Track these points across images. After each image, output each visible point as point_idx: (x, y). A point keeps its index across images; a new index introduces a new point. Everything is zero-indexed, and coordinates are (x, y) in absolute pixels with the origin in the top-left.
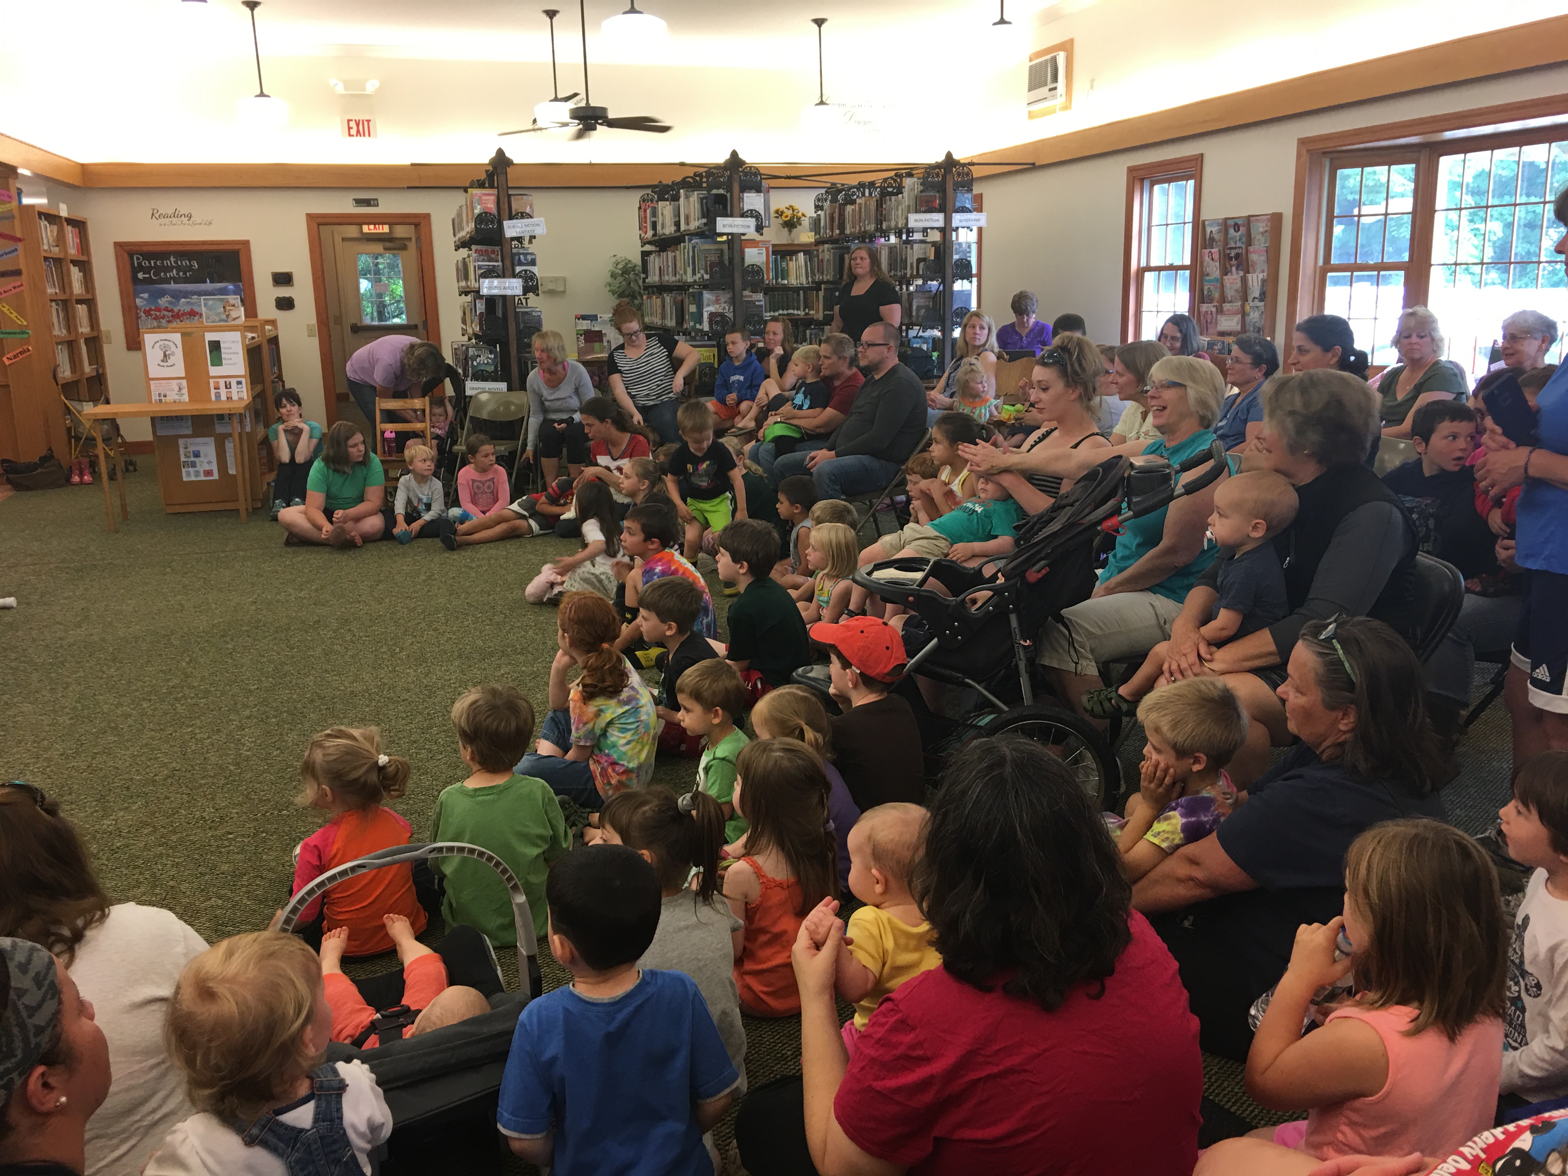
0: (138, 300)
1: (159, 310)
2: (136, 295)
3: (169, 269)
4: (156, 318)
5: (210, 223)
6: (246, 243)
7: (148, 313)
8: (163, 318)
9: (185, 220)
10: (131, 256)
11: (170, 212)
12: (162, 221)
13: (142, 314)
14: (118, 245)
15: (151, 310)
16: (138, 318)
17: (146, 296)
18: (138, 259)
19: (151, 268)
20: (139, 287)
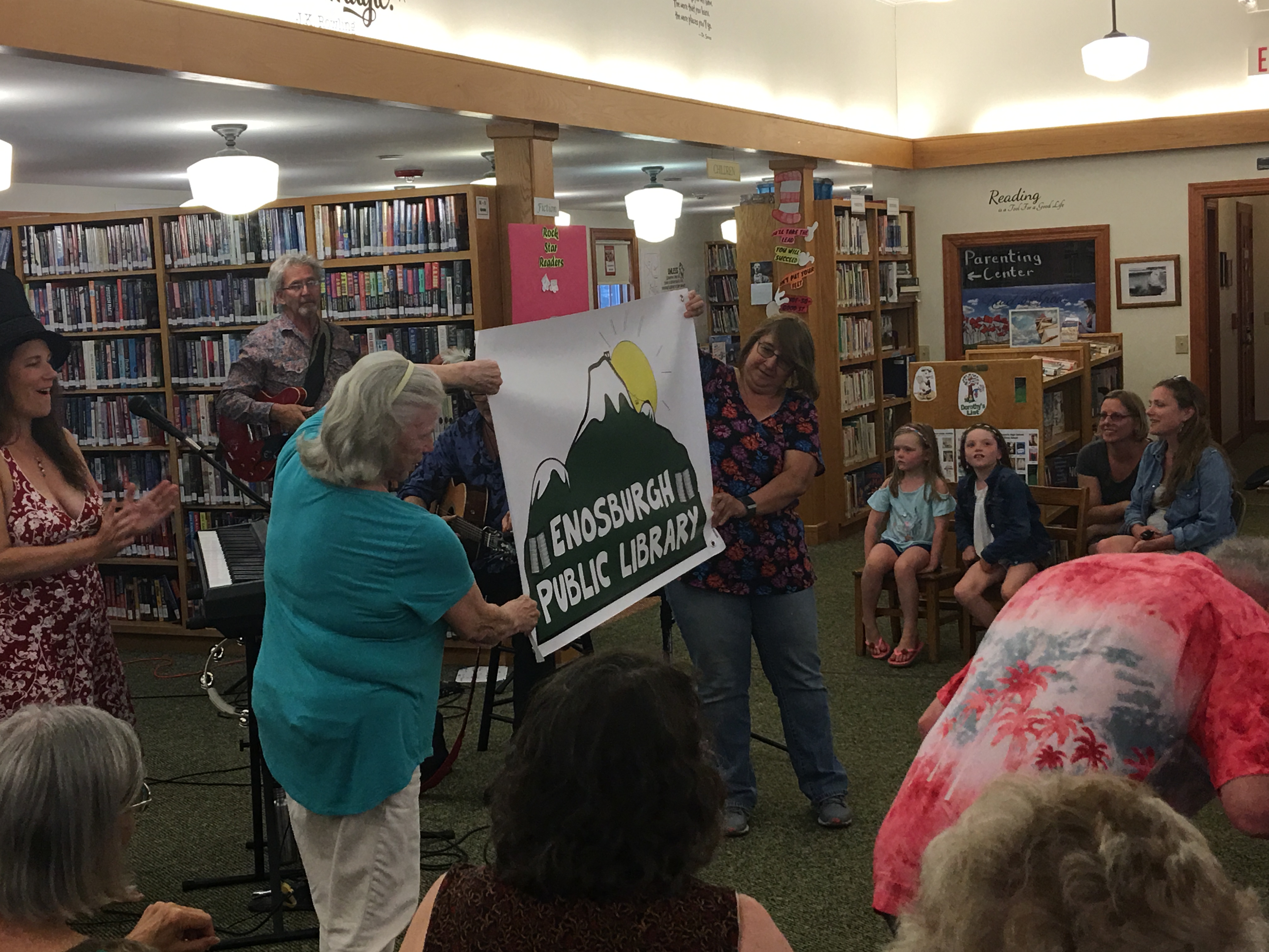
0: (965, 308)
1: (988, 319)
2: (963, 301)
3: (1005, 267)
4: (986, 330)
5: (1062, 205)
6: (1107, 230)
7: (975, 324)
8: (993, 330)
9: (1030, 202)
10: (961, 250)
11: (1013, 193)
12: (1003, 205)
13: (969, 326)
14: (947, 239)
15: (979, 319)
16: (964, 330)
17: (975, 302)
18: (970, 255)
19: (984, 266)
20: (968, 291)
